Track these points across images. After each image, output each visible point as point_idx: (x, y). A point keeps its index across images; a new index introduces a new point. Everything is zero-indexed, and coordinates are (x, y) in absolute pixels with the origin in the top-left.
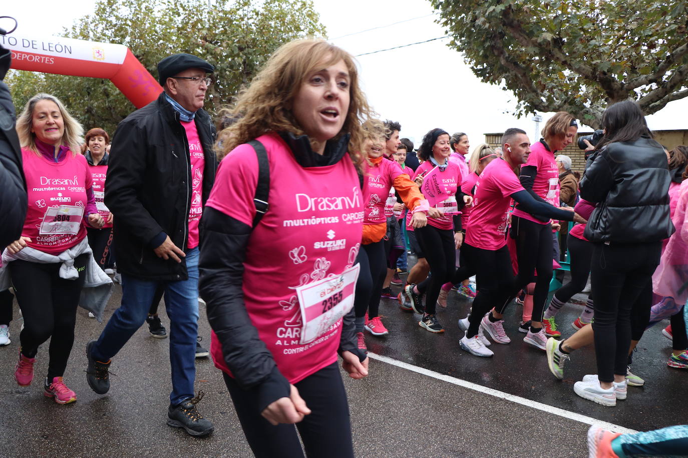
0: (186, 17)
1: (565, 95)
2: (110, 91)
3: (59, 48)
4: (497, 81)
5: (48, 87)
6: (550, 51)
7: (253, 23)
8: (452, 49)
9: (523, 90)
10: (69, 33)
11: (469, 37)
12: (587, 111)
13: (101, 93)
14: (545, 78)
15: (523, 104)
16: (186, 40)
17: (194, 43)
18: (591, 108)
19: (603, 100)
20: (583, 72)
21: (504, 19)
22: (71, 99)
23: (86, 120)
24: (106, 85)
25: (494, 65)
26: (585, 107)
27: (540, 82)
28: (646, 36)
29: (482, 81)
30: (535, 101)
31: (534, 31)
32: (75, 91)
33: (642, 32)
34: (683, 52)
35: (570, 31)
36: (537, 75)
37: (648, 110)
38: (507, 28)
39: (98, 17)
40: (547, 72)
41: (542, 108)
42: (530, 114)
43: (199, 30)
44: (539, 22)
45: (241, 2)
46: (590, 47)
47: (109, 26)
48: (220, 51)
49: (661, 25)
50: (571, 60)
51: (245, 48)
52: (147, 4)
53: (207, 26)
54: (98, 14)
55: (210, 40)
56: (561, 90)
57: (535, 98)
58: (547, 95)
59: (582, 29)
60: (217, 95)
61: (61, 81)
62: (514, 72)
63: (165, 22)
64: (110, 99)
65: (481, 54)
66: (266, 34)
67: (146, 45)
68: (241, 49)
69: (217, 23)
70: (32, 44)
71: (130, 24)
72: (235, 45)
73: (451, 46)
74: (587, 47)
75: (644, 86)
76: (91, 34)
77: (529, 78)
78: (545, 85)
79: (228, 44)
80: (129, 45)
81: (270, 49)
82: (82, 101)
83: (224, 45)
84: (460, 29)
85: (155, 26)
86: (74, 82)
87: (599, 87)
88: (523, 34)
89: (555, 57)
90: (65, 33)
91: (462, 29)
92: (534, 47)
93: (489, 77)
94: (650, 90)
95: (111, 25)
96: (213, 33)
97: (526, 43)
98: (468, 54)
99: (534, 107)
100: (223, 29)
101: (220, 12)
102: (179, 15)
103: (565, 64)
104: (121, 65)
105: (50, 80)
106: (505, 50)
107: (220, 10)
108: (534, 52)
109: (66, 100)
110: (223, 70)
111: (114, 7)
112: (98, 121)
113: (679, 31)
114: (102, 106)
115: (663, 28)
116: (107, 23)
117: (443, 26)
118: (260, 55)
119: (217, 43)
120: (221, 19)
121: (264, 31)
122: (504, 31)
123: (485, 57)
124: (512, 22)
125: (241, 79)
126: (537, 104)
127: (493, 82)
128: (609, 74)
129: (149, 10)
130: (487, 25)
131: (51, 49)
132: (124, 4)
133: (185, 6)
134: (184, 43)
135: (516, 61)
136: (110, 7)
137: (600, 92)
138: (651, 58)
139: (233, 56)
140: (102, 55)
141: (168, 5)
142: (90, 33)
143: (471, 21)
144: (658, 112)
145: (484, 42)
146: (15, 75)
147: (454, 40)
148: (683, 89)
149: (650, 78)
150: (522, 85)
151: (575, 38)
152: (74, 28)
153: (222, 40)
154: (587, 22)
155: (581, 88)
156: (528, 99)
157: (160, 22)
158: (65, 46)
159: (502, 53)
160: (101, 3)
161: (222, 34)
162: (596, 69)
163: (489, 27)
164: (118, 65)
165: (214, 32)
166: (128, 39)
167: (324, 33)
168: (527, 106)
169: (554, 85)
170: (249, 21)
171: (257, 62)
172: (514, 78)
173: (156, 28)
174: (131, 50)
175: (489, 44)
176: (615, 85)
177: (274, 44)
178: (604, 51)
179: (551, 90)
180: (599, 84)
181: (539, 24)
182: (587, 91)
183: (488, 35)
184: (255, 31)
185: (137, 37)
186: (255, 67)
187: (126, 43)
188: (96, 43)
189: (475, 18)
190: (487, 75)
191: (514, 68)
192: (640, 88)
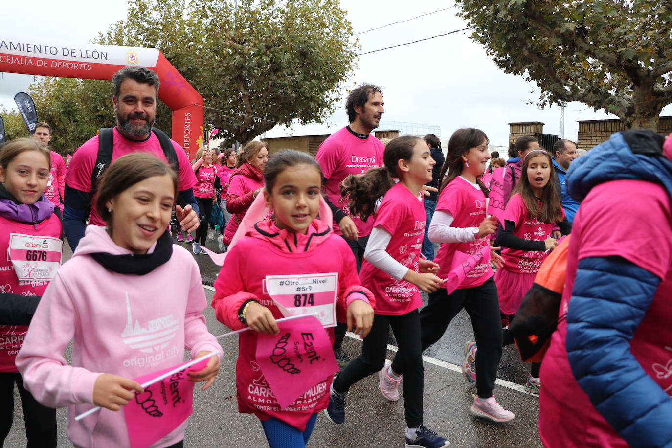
0: (215, 18)
1: (589, 84)
3: (96, 55)
4: (520, 72)
5: (86, 90)
6: (573, 40)
7: (279, 20)
8: (475, 41)
9: (547, 80)
10: (104, 38)
11: (491, 29)
12: (613, 99)
14: (570, 67)
15: (547, 95)
16: (215, 41)
17: (222, 44)
18: (616, 95)
19: (629, 87)
20: (608, 61)
21: (526, 10)
22: (108, 101)
25: (516, 57)
26: (609, 95)
27: (564, 72)
29: (506, 72)
30: (560, 91)
31: (557, 21)
33: (670, 17)
35: (593, 20)
36: (561, 64)
38: (529, 19)
39: (130, 22)
40: (571, 61)
41: (566, 98)
42: (554, 104)
43: (227, 31)
44: (562, 12)
45: (266, 2)
46: (614, 35)
47: (141, 30)
48: (247, 50)
50: (595, 49)
51: (272, 46)
52: (176, 8)
53: (234, 27)
54: (130, 20)
55: (238, 40)
56: (586, 79)
57: (559, 88)
58: (571, 84)
59: (606, 17)
60: (246, 93)
61: (98, 84)
62: (537, 63)
63: (194, 24)
65: (503, 46)
66: (291, 32)
67: (177, 47)
68: (268, 48)
69: (244, 23)
70: (72, 52)
71: (161, 27)
72: (262, 45)
73: (473, 39)
74: (612, 36)
75: (671, 72)
76: (125, 38)
77: (552, 68)
78: (568, 75)
79: (255, 43)
80: (160, 48)
81: (296, 46)
83: (252, 44)
84: (482, 21)
85: (185, 28)
87: (625, 75)
88: (545, 25)
89: (579, 46)
90: (101, 38)
91: (484, 22)
92: (557, 37)
93: (512, 68)
95: (143, 30)
96: (241, 34)
97: (548, 33)
98: (490, 47)
99: (559, 97)
100: (250, 29)
101: (246, 12)
102: (207, 18)
103: (589, 53)
104: (154, 68)
105: (87, 84)
106: (528, 41)
107: (246, 10)
108: (557, 42)
110: (251, 69)
111: (145, 13)
116: (139, 28)
117: (465, 19)
118: (286, 52)
119: (245, 42)
120: (248, 19)
121: (289, 29)
122: (526, 22)
123: (508, 49)
124: (535, 12)
125: (269, 76)
126: (561, 94)
127: (516, 72)
128: (635, 61)
129: (178, 14)
130: (509, 17)
131: (89, 56)
132: (154, 9)
133: (213, 8)
134: (213, 44)
135: (539, 51)
136: (142, 13)
137: (625, 79)
139: (261, 55)
140: (136, 60)
141: (197, 8)
143: (494, 14)
145: (506, 34)
146: (55, 80)
147: (477, 32)
150: (545, 75)
151: (599, 26)
153: (250, 40)
154: (611, 10)
155: (606, 75)
156: (551, 89)
157: (189, 25)
158: (101, 53)
159: (525, 44)
160: (134, 9)
161: (249, 34)
162: (621, 58)
163: (511, 19)
165: (241, 32)
166: (159, 42)
167: (350, 29)
168: (551, 96)
169: (578, 74)
170: (275, 20)
171: (283, 60)
172: (537, 68)
173: (186, 30)
174: (163, 53)
175: (512, 36)
176: (641, 72)
177: (300, 41)
178: (629, 39)
179: (575, 79)
180: (624, 71)
181: (562, 14)
182: (612, 79)
183: (510, 27)
184: (281, 29)
185: (168, 39)
186: (282, 65)
187: (158, 47)
188: (129, 48)
189: (497, 11)
190: (510, 66)
191: (537, 58)
192: (668, 73)
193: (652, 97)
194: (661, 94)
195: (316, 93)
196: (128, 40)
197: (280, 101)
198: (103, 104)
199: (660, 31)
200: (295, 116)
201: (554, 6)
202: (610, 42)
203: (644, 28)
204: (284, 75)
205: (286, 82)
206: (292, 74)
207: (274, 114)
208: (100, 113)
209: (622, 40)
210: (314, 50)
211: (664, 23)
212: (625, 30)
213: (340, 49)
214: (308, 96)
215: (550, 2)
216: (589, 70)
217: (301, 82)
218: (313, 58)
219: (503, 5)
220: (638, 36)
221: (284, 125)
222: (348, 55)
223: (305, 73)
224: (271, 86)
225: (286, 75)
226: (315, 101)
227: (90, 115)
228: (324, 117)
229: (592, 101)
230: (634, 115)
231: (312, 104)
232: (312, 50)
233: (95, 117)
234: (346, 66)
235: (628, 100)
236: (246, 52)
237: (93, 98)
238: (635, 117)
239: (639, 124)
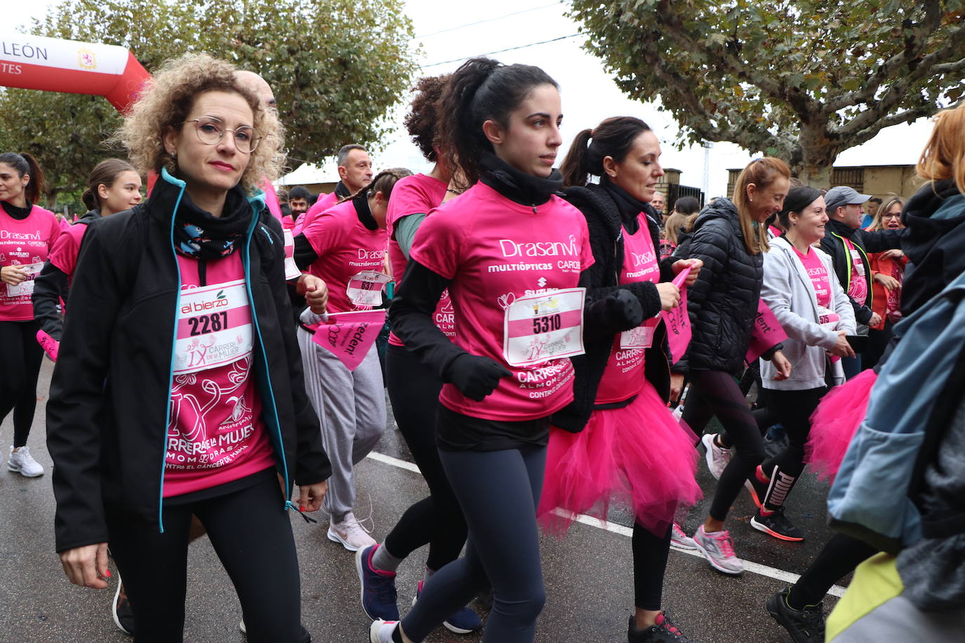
0: (213, 6)
1: (743, 118)
2: (105, 111)
3: (28, 52)
4: (649, 98)
5: (13, 105)
6: (722, 58)
7: (308, 12)
9: (687, 111)
10: (41, 27)
11: (611, 37)
12: (774, 141)
13: (91, 114)
14: (717, 94)
15: (687, 131)
16: (214, 40)
17: (224, 44)
18: (778, 135)
19: (795, 124)
20: (768, 87)
21: (659, 13)
22: (48, 123)
23: (70, 153)
24: (98, 102)
25: (645, 77)
26: (770, 134)
27: (709, 100)
28: (852, 39)
29: (630, 97)
30: (704, 127)
31: (700, 30)
32: (53, 112)
33: (846, 34)
34: (900, 62)
35: (749, 32)
36: (706, 90)
37: (854, 139)
38: (663, 25)
39: (82, 4)
40: (718, 85)
41: (712, 137)
42: (696, 144)
43: (231, 25)
44: (707, 18)
47: (101, 17)
48: (261, 55)
49: (871, 24)
50: (751, 72)
51: (298, 50)
53: (242, 20)
55: (248, 39)
56: (738, 112)
57: (702, 123)
58: (719, 118)
59: (765, 28)
61: (32, 96)
62: (673, 86)
63: (182, 12)
64: (104, 124)
65: (628, 61)
66: (325, 30)
67: (155, 45)
68: (291, 52)
69: (256, 15)
71: (131, 15)
72: (284, 47)
73: (586, 50)
74: (773, 53)
75: (849, 107)
76: (75, 29)
77: (694, 94)
78: (716, 105)
79: (273, 45)
80: (130, 46)
81: (333, 51)
82: (64, 126)
83: (268, 46)
84: (598, 26)
85: (168, 18)
86: (51, 98)
87: (790, 108)
88: (683, 35)
89: (730, 66)
90: (36, 26)
91: (601, 26)
92: (700, 52)
93: (639, 92)
94: (858, 112)
96: (252, 30)
97: (689, 46)
98: (610, 62)
99: (702, 135)
100: (265, 24)
102: (202, 4)
103: (743, 76)
104: (121, 76)
105: (14, 95)
106: (661, 55)
108: (701, 59)
109: (39, 124)
112: (88, 154)
113: (894, 35)
114: (94, 133)
115: (873, 30)
116: (97, 14)
117: (576, 21)
118: (319, 60)
119: (258, 43)
120: (263, 9)
121: (323, 26)
122: (659, 29)
123: (633, 66)
124: (671, 17)
125: (292, 94)
126: (705, 130)
127: (645, 98)
130: (636, 22)
131: (16, 52)
134: (210, 44)
135: (676, 71)
137: (790, 113)
138: (858, 68)
139: (281, 62)
140: (92, 62)
142: (72, 28)
143: (615, 15)
144: (868, 142)
145: (632, 45)
147: (591, 41)
148: (900, 111)
149: (857, 96)
150: (684, 103)
151: (756, 40)
152: (49, 20)
153: (265, 40)
154: (772, 19)
155: (764, 108)
156: (692, 124)
157: (175, 13)
158: (37, 48)
159: (657, 60)
161: (264, 30)
162: (785, 84)
163: (639, 25)
164: (116, 75)
165: (252, 28)
166: (128, 37)
167: (410, 29)
168: (692, 133)
169: (728, 104)
170: (302, 12)
171: (314, 70)
172: (673, 94)
173: (169, 21)
174: (134, 54)
175: (639, 48)
176: (810, 105)
177: (338, 45)
178: (795, 59)
179: (725, 111)
180: (790, 103)
181: (708, 21)
182: (774, 112)
183: (638, 35)
184: (310, 26)
185: (141, 34)
186: (312, 78)
187: (126, 43)
188: (81, 42)
189: (619, 13)
190: (637, 89)
191: (673, 79)
192: (844, 109)
193: (825, 140)
194: (834, 136)
195: (361, 120)
196: (81, 31)
197: (309, 130)
198: (40, 127)
199: (834, 51)
200: (329, 153)
201: (696, 9)
202: (771, 62)
203: (815, 45)
204: (316, 93)
205: (318, 103)
206: (327, 92)
207: (299, 149)
208: (35, 141)
209: (786, 61)
210: (359, 57)
211: (839, 41)
212: (790, 47)
213: (395, 58)
214: (349, 123)
215: (692, 4)
216: (743, 99)
217: (340, 103)
218: (358, 69)
219: (629, 4)
220: (806, 56)
221: (313, 165)
222: (408, 66)
223: (345, 90)
224: (296, 108)
225: (318, 93)
226: (359, 132)
227: (20, 143)
228: (372, 155)
229: (747, 142)
230: (801, 163)
231: (354, 135)
232: (356, 57)
233: (27, 146)
234: (405, 82)
235: (794, 142)
236: (260, 58)
237: (25, 117)
238: (802, 166)
239: (807, 175)
